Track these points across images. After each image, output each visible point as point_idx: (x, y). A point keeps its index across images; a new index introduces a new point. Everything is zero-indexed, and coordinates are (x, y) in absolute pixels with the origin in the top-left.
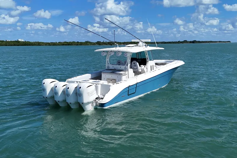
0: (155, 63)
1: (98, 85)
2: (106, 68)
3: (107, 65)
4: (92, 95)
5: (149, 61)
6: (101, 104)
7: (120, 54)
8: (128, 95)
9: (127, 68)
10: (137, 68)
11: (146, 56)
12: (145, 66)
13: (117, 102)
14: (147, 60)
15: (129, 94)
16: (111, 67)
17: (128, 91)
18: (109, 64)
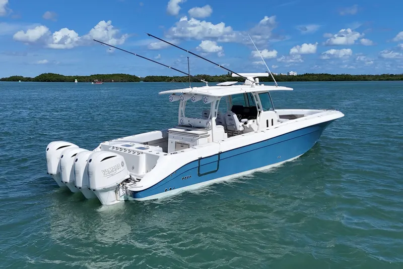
0: (280, 116)
1: (141, 155)
2: (179, 123)
3: (180, 118)
4: (112, 175)
5: (262, 111)
6: (133, 191)
7: (198, 99)
8: (199, 175)
9: (210, 124)
10: (234, 124)
11: (256, 103)
12: (255, 120)
13: (171, 189)
14: (258, 110)
15: (201, 173)
16: (186, 121)
17: (199, 167)
18: (184, 116)
